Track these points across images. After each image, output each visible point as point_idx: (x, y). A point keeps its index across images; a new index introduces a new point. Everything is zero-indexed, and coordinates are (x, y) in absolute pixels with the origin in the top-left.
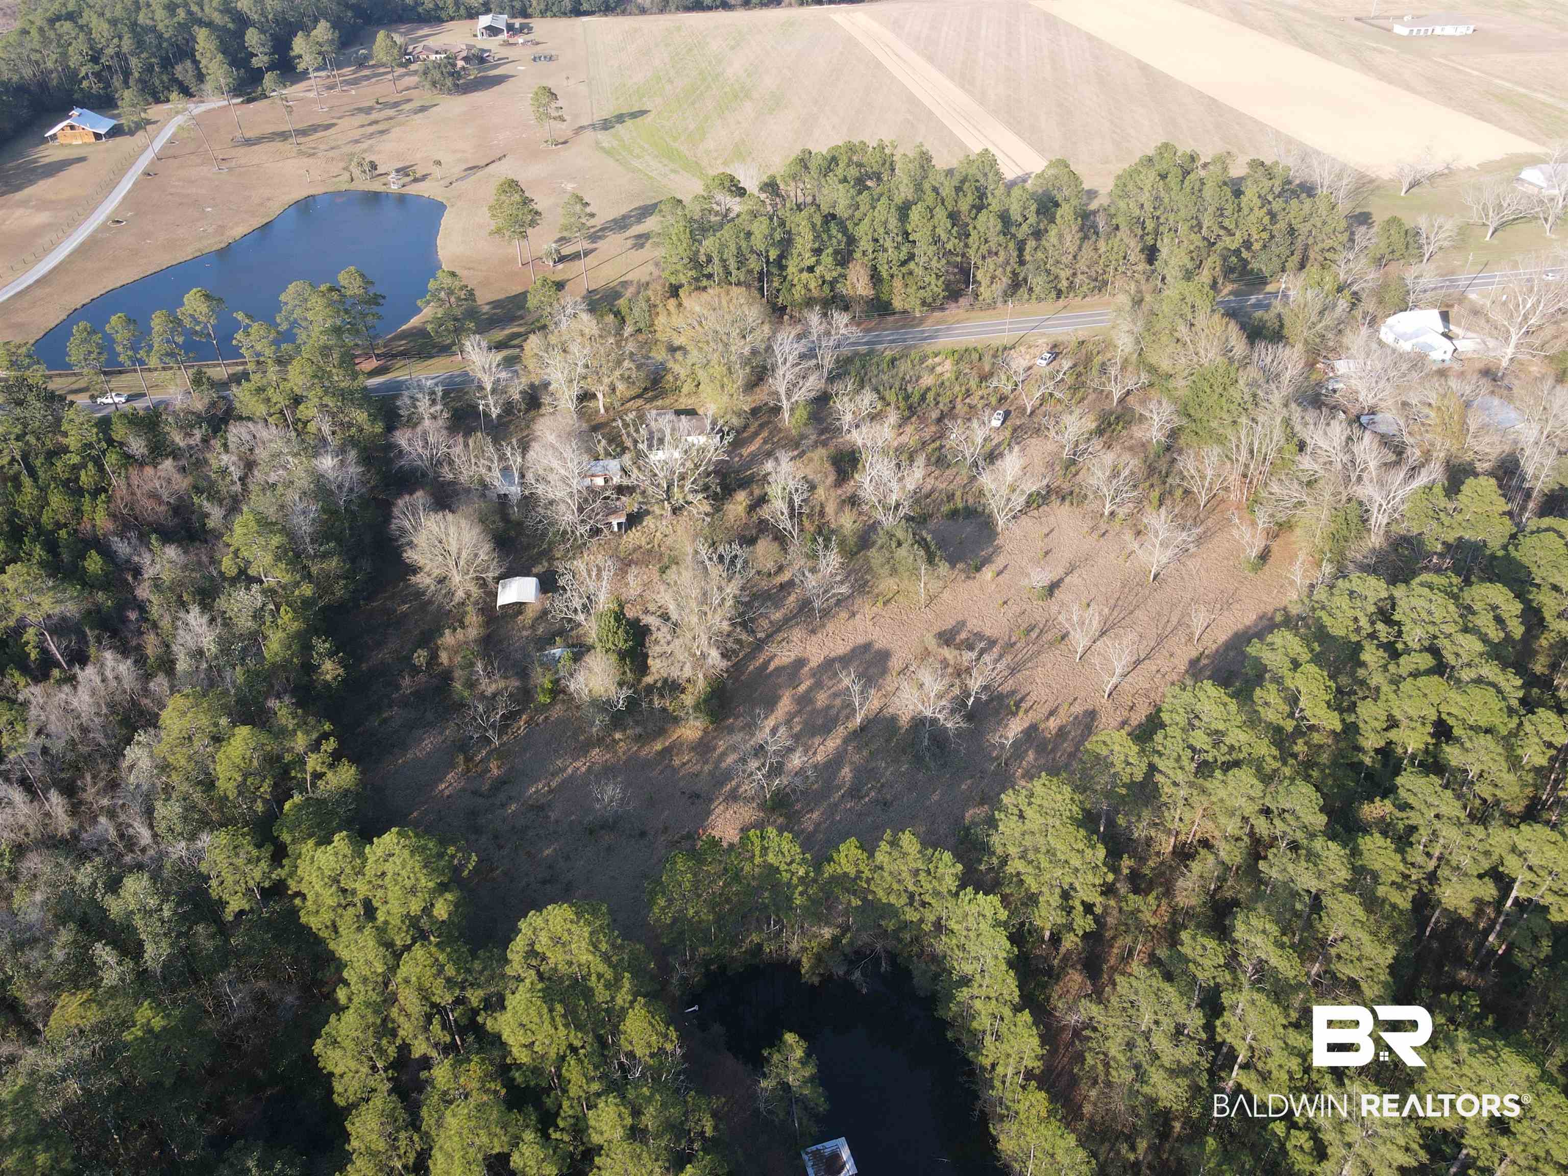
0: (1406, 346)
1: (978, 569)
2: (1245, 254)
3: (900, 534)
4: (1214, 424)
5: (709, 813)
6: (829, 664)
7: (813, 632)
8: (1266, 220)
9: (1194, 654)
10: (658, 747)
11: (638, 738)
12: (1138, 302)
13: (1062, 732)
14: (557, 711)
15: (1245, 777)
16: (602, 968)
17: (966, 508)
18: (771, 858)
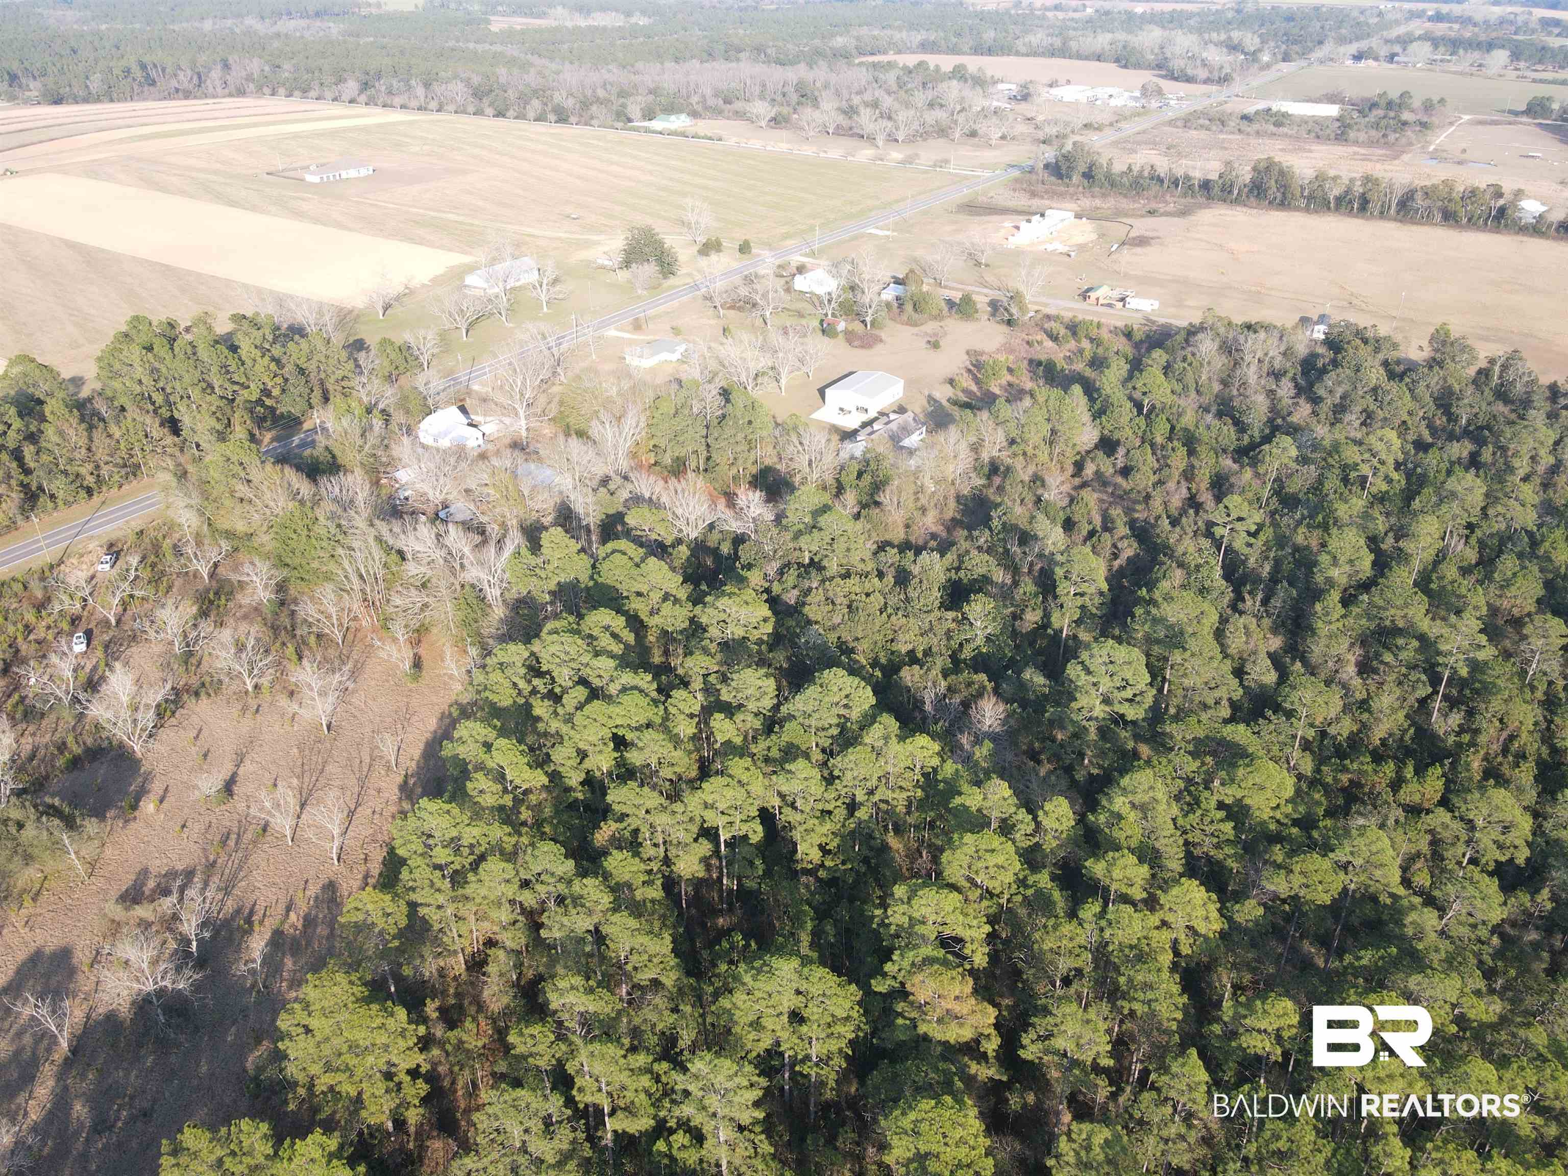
0: (445, 443)
1: (134, 807)
2: (268, 402)
4: (315, 565)
8: (273, 366)
9: (399, 779)
12: (182, 475)
13: (309, 922)
15: (494, 866)
17: (88, 750)
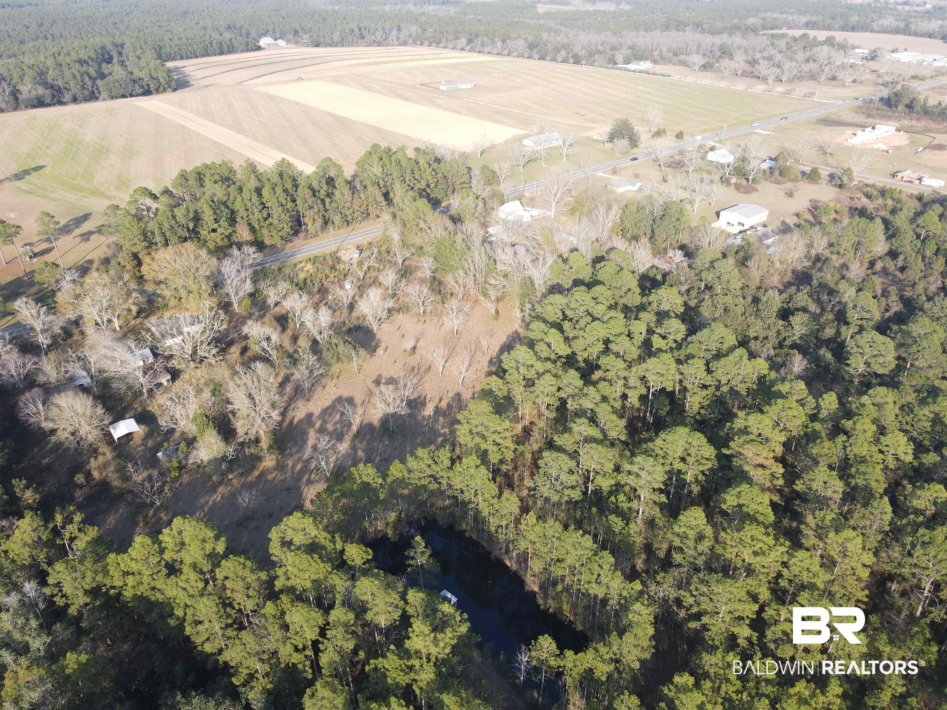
1: (375, 351)
5: (301, 494)
6: (325, 411)
7: (308, 400)
10: (256, 473)
11: (242, 474)
13: (449, 406)
17: (355, 326)
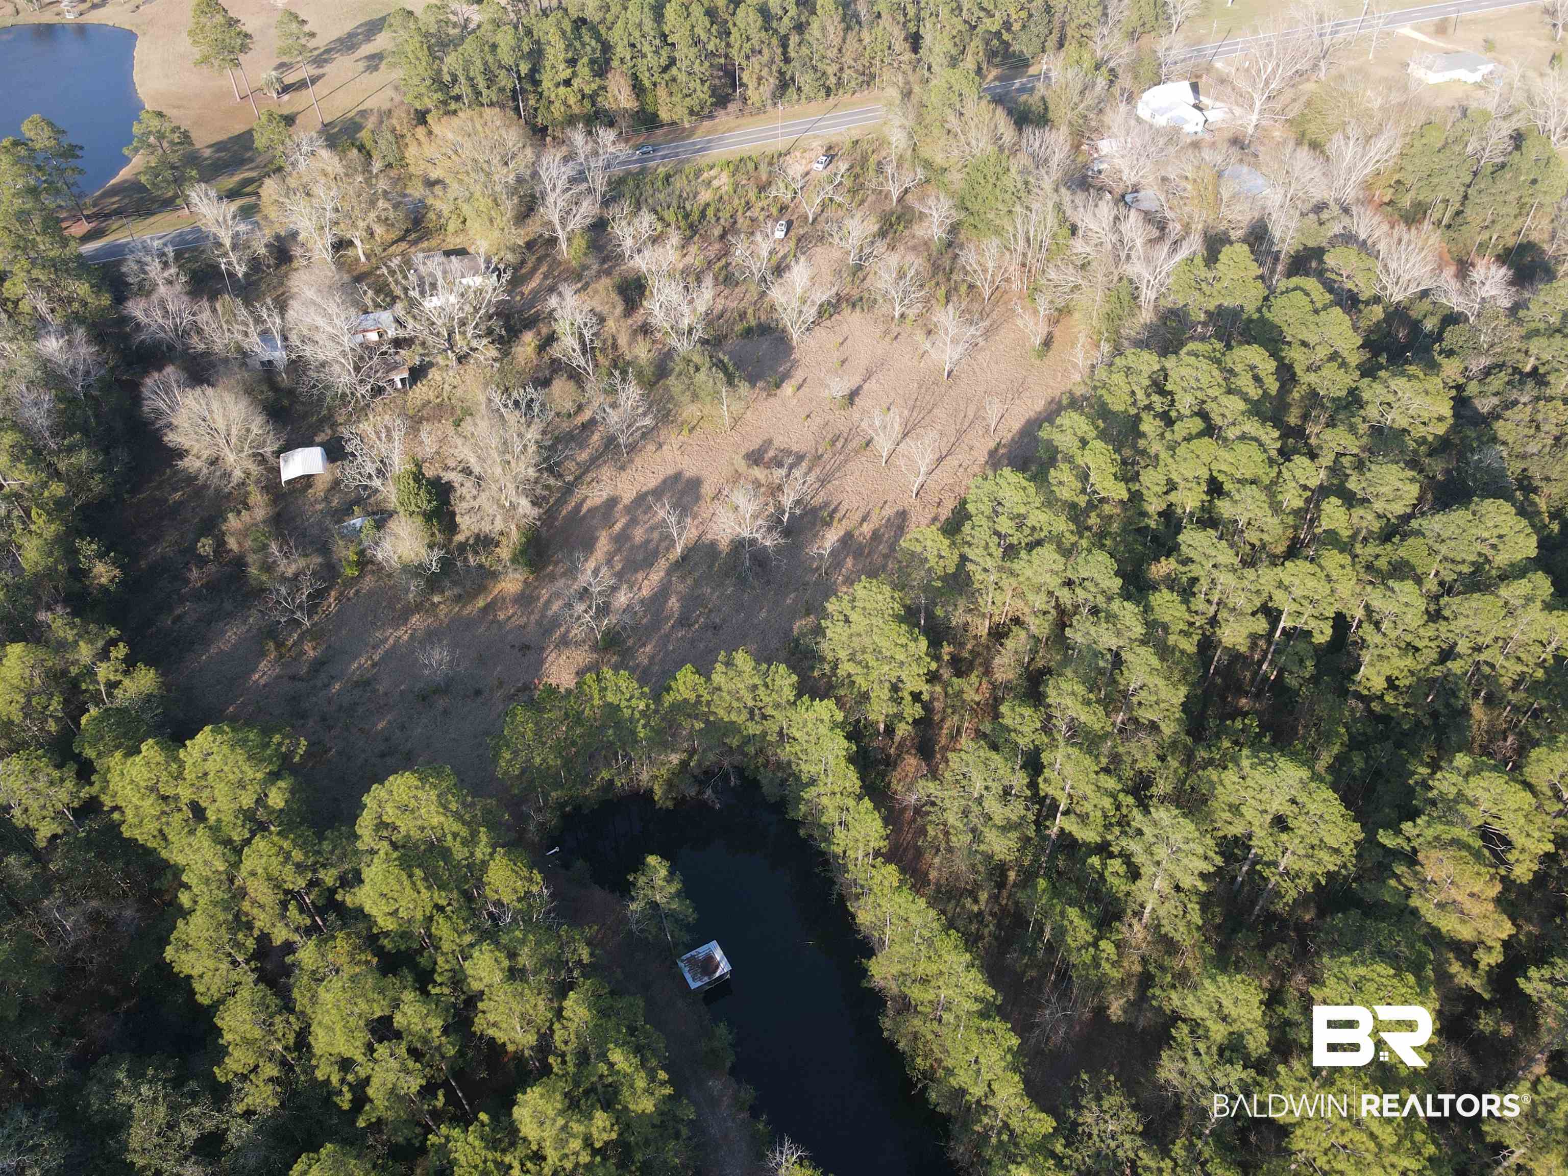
0: (1161, 121)
1: (778, 386)
2: (1006, 36)
3: (697, 358)
4: (991, 216)
5: (542, 662)
6: (641, 499)
7: (623, 468)
9: (992, 445)
10: (481, 603)
11: (458, 598)
12: (907, 94)
13: (876, 536)
14: (368, 582)
15: (1048, 554)
16: (456, 827)
17: (760, 325)
18: (610, 698)
